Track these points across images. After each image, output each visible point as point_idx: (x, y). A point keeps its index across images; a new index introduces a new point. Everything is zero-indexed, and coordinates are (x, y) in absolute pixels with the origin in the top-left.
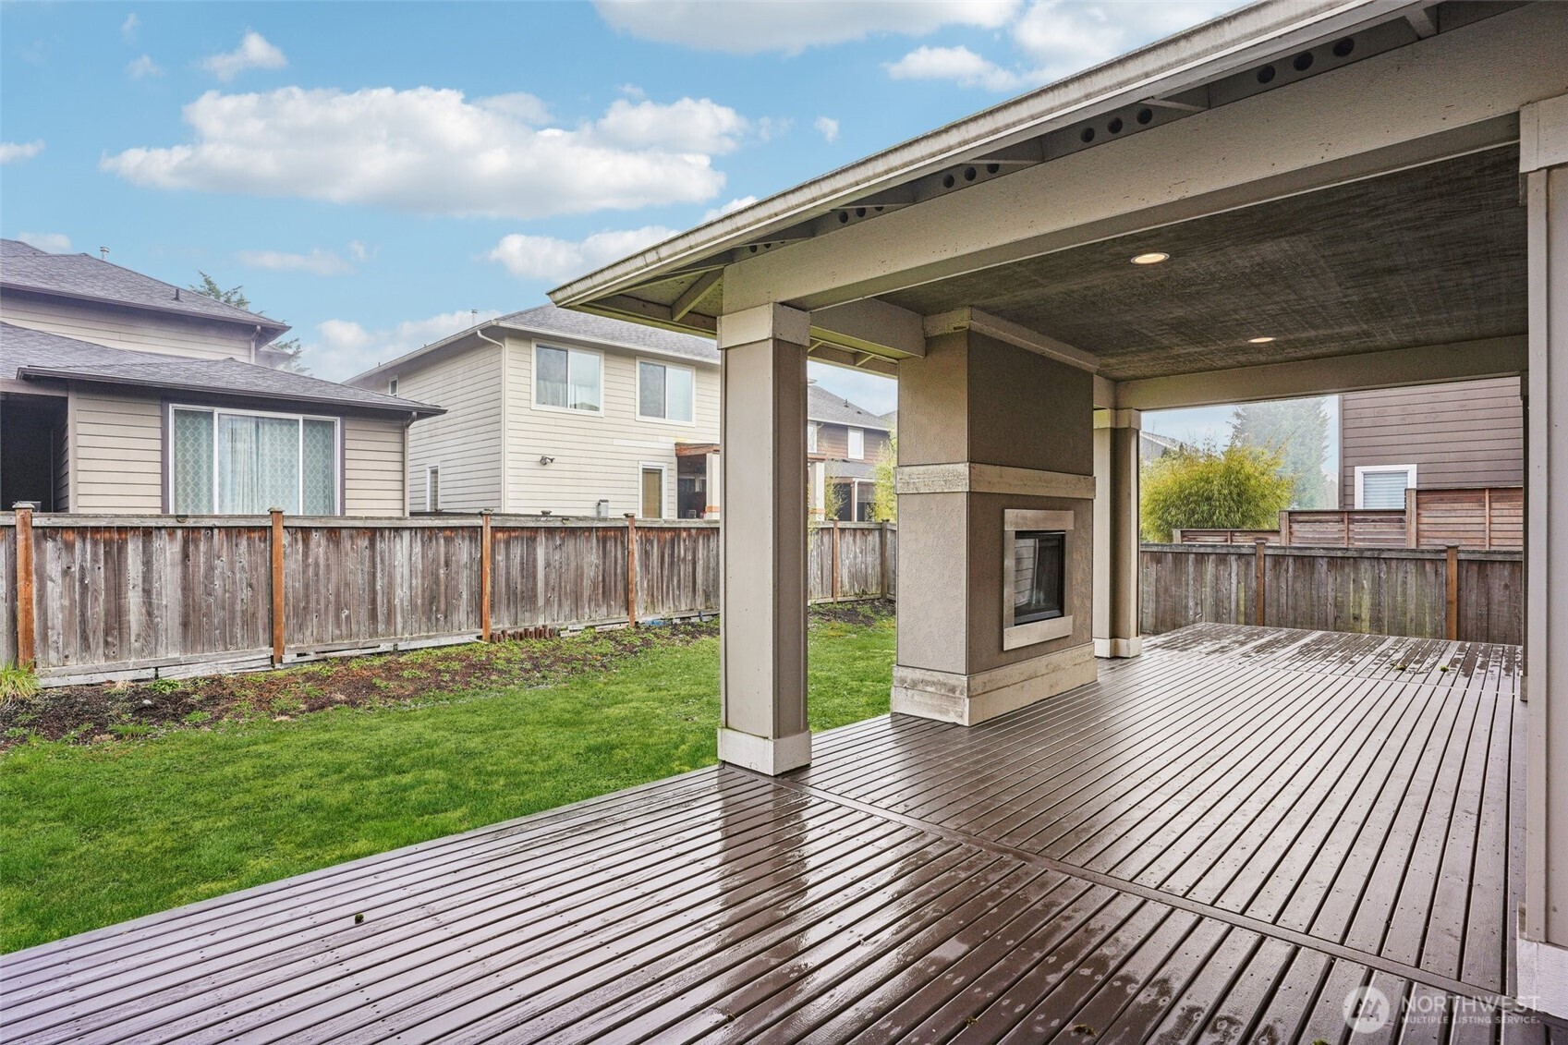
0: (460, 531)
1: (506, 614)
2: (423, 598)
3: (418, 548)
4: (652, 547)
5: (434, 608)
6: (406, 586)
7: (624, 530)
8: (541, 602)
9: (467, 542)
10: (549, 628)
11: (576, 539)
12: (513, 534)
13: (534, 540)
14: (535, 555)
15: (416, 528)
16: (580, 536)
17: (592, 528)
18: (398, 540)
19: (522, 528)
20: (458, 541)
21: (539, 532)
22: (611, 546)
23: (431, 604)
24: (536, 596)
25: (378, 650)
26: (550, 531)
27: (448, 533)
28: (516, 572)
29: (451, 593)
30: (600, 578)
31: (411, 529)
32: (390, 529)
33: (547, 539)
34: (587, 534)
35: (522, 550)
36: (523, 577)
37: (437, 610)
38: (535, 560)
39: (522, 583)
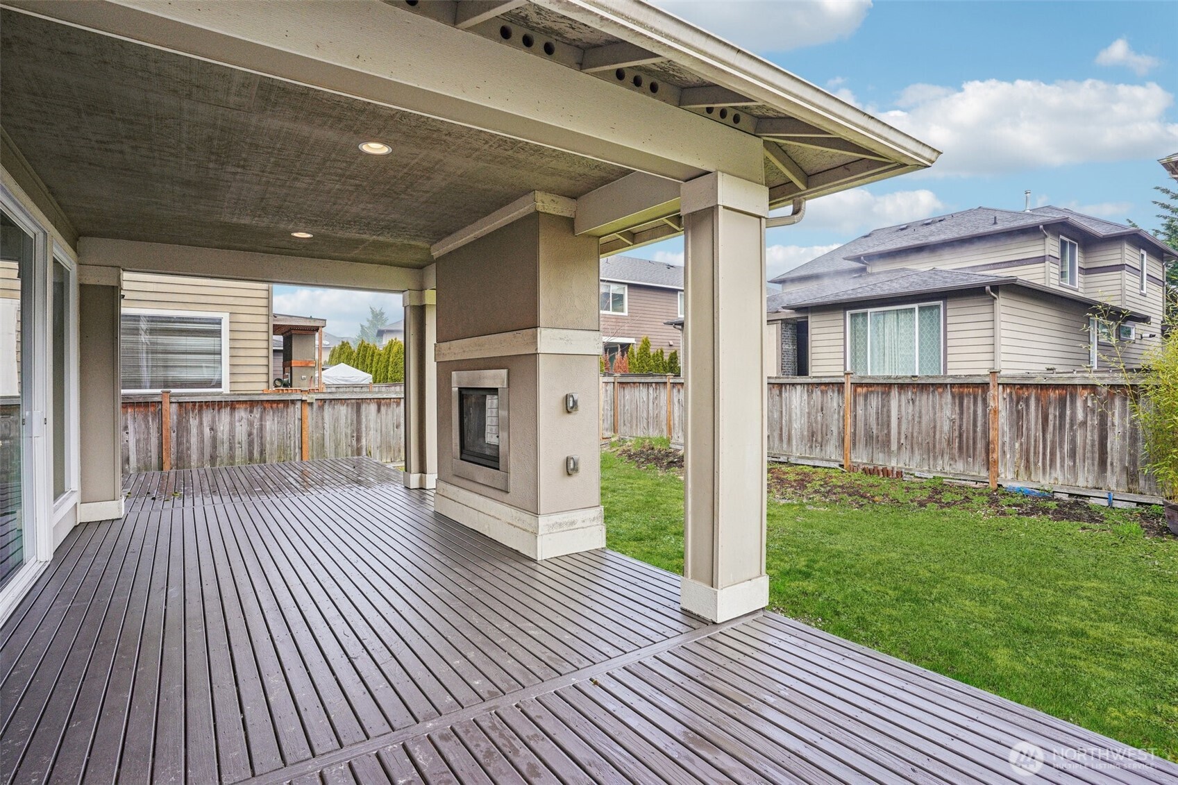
0: (831, 386)
1: (865, 452)
2: (808, 431)
3: (805, 396)
4: (1028, 406)
5: (814, 439)
6: (798, 422)
7: (985, 386)
8: (894, 447)
9: (836, 394)
10: (896, 470)
11: (928, 395)
12: (870, 389)
13: (889, 394)
14: (889, 406)
15: (804, 384)
16: (933, 391)
17: (946, 384)
18: (794, 391)
19: (878, 384)
20: (830, 393)
21: (893, 387)
22: (969, 402)
23: (813, 436)
24: (889, 441)
25: (780, 460)
26: (902, 387)
27: (823, 387)
28: (873, 421)
29: (825, 431)
30: (957, 433)
31: (801, 384)
32: (790, 384)
33: (900, 394)
34: (940, 390)
35: (878, 402)
36: (878, 424)
37: (816, 441)
38: (889, 411)
39: (877, 429)
